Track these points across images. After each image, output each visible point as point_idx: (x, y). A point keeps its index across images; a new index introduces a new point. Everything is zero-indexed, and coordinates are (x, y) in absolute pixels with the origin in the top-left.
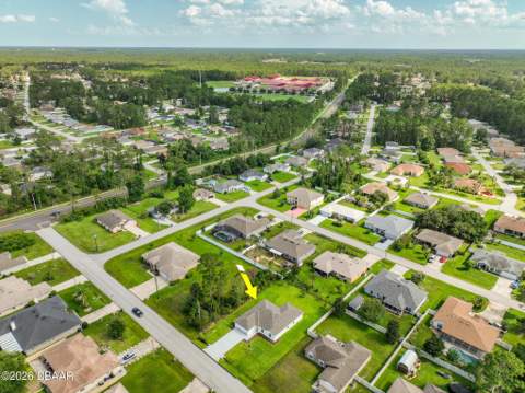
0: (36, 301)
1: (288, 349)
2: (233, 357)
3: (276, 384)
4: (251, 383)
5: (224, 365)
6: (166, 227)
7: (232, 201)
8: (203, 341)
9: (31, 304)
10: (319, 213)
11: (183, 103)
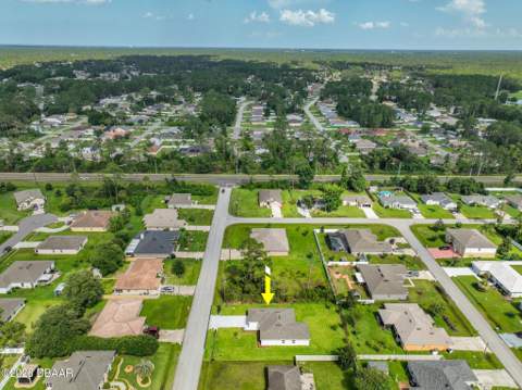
0: (171, 229)
1: (263, 359)
2: (221, 334)
3: (223, 374)
4: (208, 360)
5: (210, 335)
6: (301, 216)
7: (384, 217)
8: (219, 309)
9: (167, 230)
10: (470, 266)
11: (455, 111)
